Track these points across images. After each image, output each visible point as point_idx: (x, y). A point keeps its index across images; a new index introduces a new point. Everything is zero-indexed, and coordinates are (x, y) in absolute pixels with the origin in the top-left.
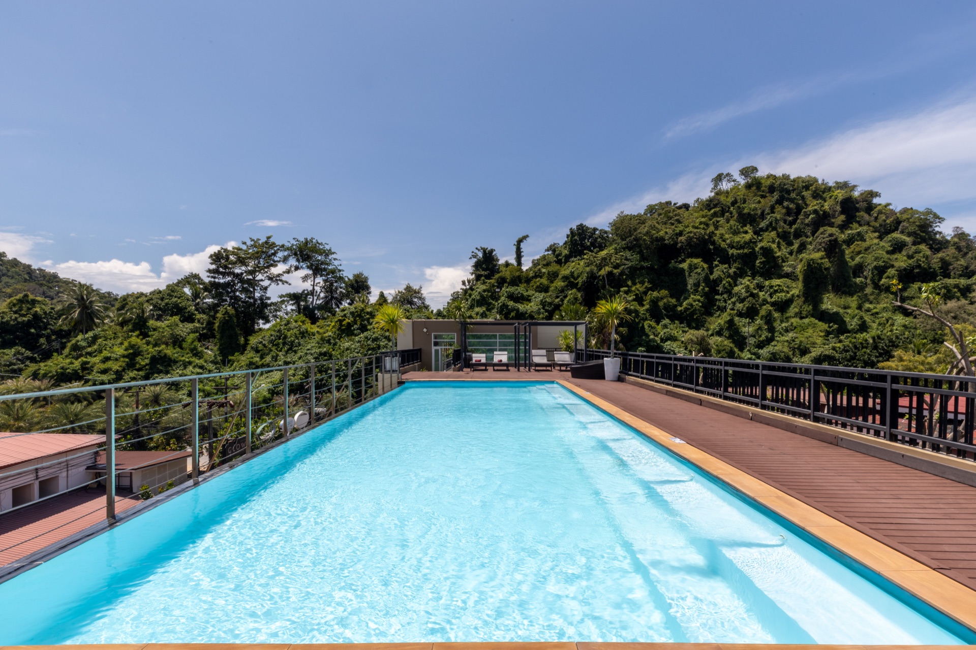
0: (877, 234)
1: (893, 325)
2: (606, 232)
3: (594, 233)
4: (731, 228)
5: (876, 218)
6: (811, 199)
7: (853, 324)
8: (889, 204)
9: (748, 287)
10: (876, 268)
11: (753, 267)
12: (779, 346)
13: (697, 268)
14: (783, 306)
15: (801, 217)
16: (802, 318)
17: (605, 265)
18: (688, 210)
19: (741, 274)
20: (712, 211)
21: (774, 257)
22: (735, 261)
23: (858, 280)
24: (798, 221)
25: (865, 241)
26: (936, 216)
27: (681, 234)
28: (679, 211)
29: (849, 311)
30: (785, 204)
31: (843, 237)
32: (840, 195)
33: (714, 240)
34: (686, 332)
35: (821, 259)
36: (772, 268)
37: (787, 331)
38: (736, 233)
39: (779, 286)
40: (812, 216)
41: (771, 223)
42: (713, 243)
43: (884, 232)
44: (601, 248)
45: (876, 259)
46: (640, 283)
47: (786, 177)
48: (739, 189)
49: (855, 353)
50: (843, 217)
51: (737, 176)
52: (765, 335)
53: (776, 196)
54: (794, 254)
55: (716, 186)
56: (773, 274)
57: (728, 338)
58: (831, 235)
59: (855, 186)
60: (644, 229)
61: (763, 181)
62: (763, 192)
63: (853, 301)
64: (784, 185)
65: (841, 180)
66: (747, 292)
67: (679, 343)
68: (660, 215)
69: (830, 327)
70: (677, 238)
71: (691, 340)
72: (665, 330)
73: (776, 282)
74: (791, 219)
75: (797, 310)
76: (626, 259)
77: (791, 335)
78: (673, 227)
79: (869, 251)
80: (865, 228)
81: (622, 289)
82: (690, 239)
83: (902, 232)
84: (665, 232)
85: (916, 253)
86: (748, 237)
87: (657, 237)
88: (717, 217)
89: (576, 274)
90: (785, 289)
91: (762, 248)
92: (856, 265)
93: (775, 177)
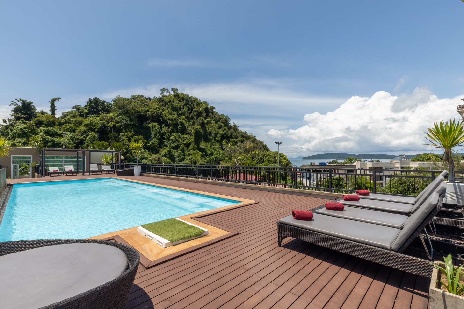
0: (215, 122)
1: (219, 153)
2: (111, 104)
3: (104, 104)
4: (169, 112)
5: (214, 116)
6: (196, 105)
7: (209, 153)
8: (217, 112)
9: (175, 137)
10: (215, 133)
11: (177, 129)
12: (187, 161)
13: (155, 127)
14: (188, 145)
15: (193, 112)
16: (194, 150)
17: (112, 121)
18: (151, 101)
19: (172, 131)
20: (161, 103)
21: (184, 126)
22: (170, 126)
23: (210, 137)
24: (192, 113)
25: (212, 124)
26: (229, 119)
27: (148, 111)
28: (147, 100)
29: (208, 148)
30: (188, 106)
31: (205, 121)
32: (204, 106)
33: (162, 116)
34: (151, 155)
35: (200, 128)
36: (183, 131)
37: (189, 155)
38: (171, 114)
39: (186, 137)
40: (196, 112)
41: (183, 112)
42: (162, 117)
43: (217, 121)
44: (108, 112)
45: (215, 130)
46: (129, 132)
47: (188, 95)
48: (171, 96)
49: (210, 163)
50: (205, 114)
51: (170, 90)
52: (182, 157)
53: (185, 102)
54: (191, 125)
55: (162, 93)
56: (184, 132)
57: (169, 158)
58: (202, 120)
59: (209, 104)
60: (131, 106)
61: (180, 95)
62: (180, 99)
63: (209, 145)
64: (187, 98)
65: (205, 101)
66: (175, 139)
67: (148, 160)
68: (138, 100)
69: (203, 154)
70: (147, 113)
71: (154, 159)
72: (142, 154)
73: (185, 136)
74: (190, 112)
75: (192, 147)
76: (123, 119)
77: (191, 156)
78: (145, 107)
79: (213, 127)
80: (212, 119)
81: (121, 134)
82: (152, 114)
83: (221, 122)
84: (141, 109)
85: (225, 129)
86: (175, 116)
87: (137, 111)
88: (163, 106)
89: (93, 124)
90: (188, 139)
91: (180, 122)
92: (209, 132)
93: (184, 95)
